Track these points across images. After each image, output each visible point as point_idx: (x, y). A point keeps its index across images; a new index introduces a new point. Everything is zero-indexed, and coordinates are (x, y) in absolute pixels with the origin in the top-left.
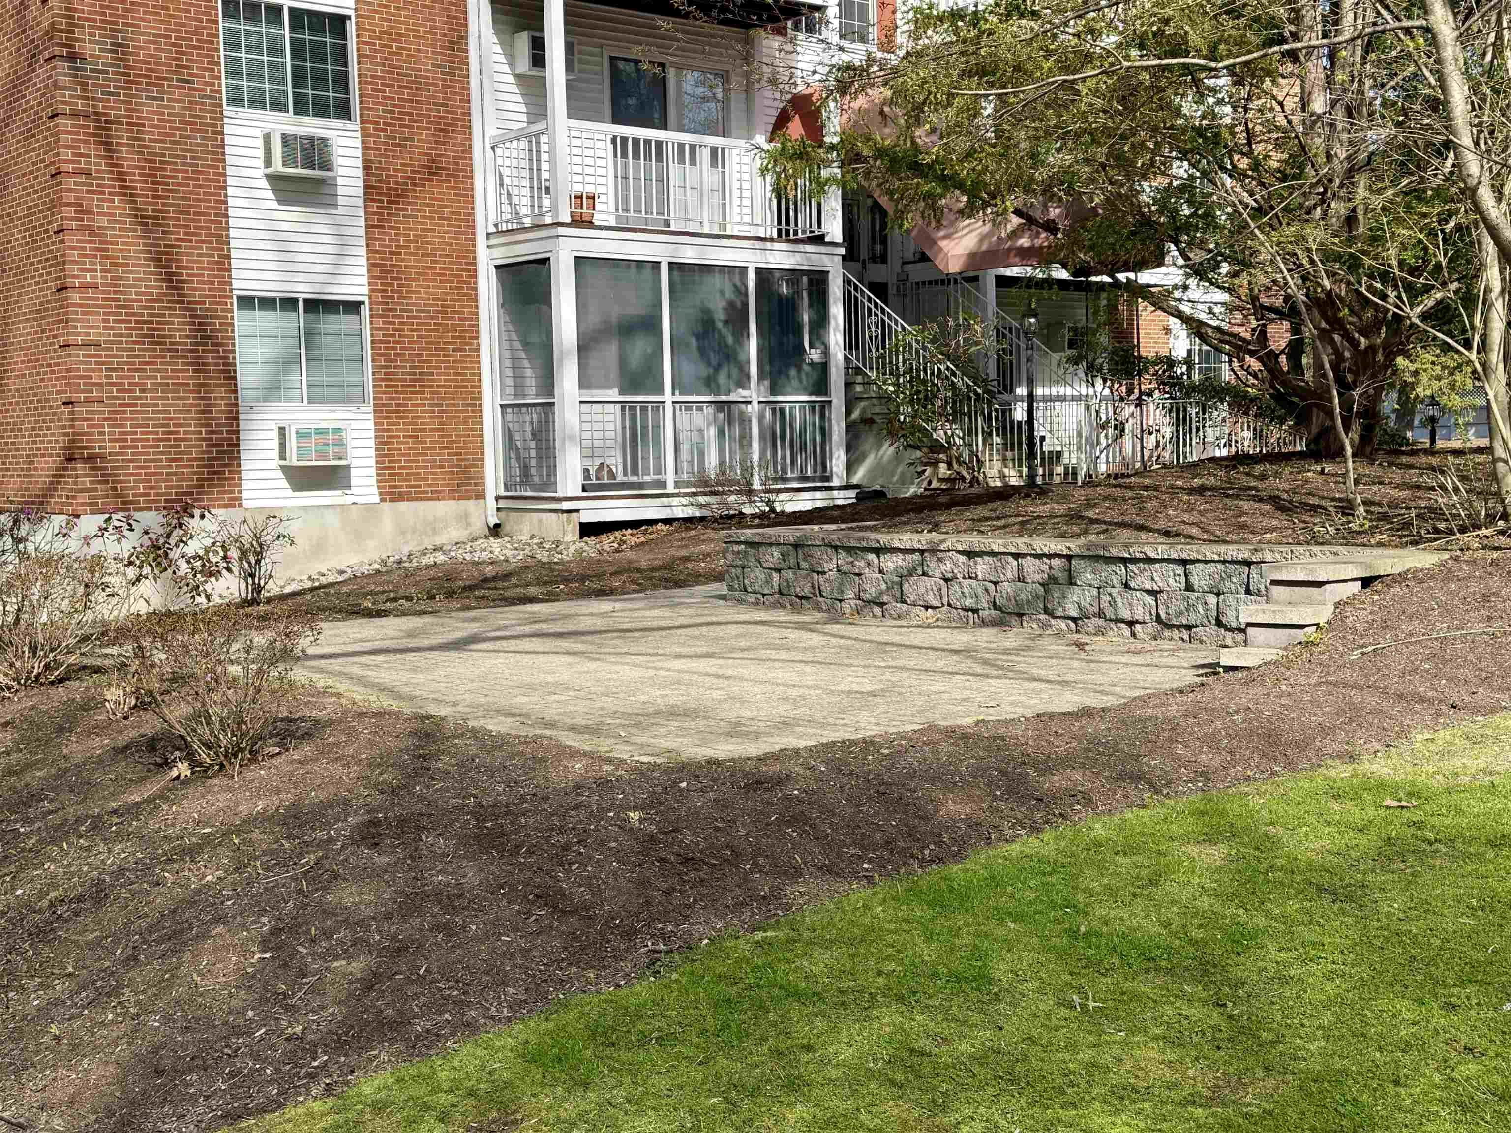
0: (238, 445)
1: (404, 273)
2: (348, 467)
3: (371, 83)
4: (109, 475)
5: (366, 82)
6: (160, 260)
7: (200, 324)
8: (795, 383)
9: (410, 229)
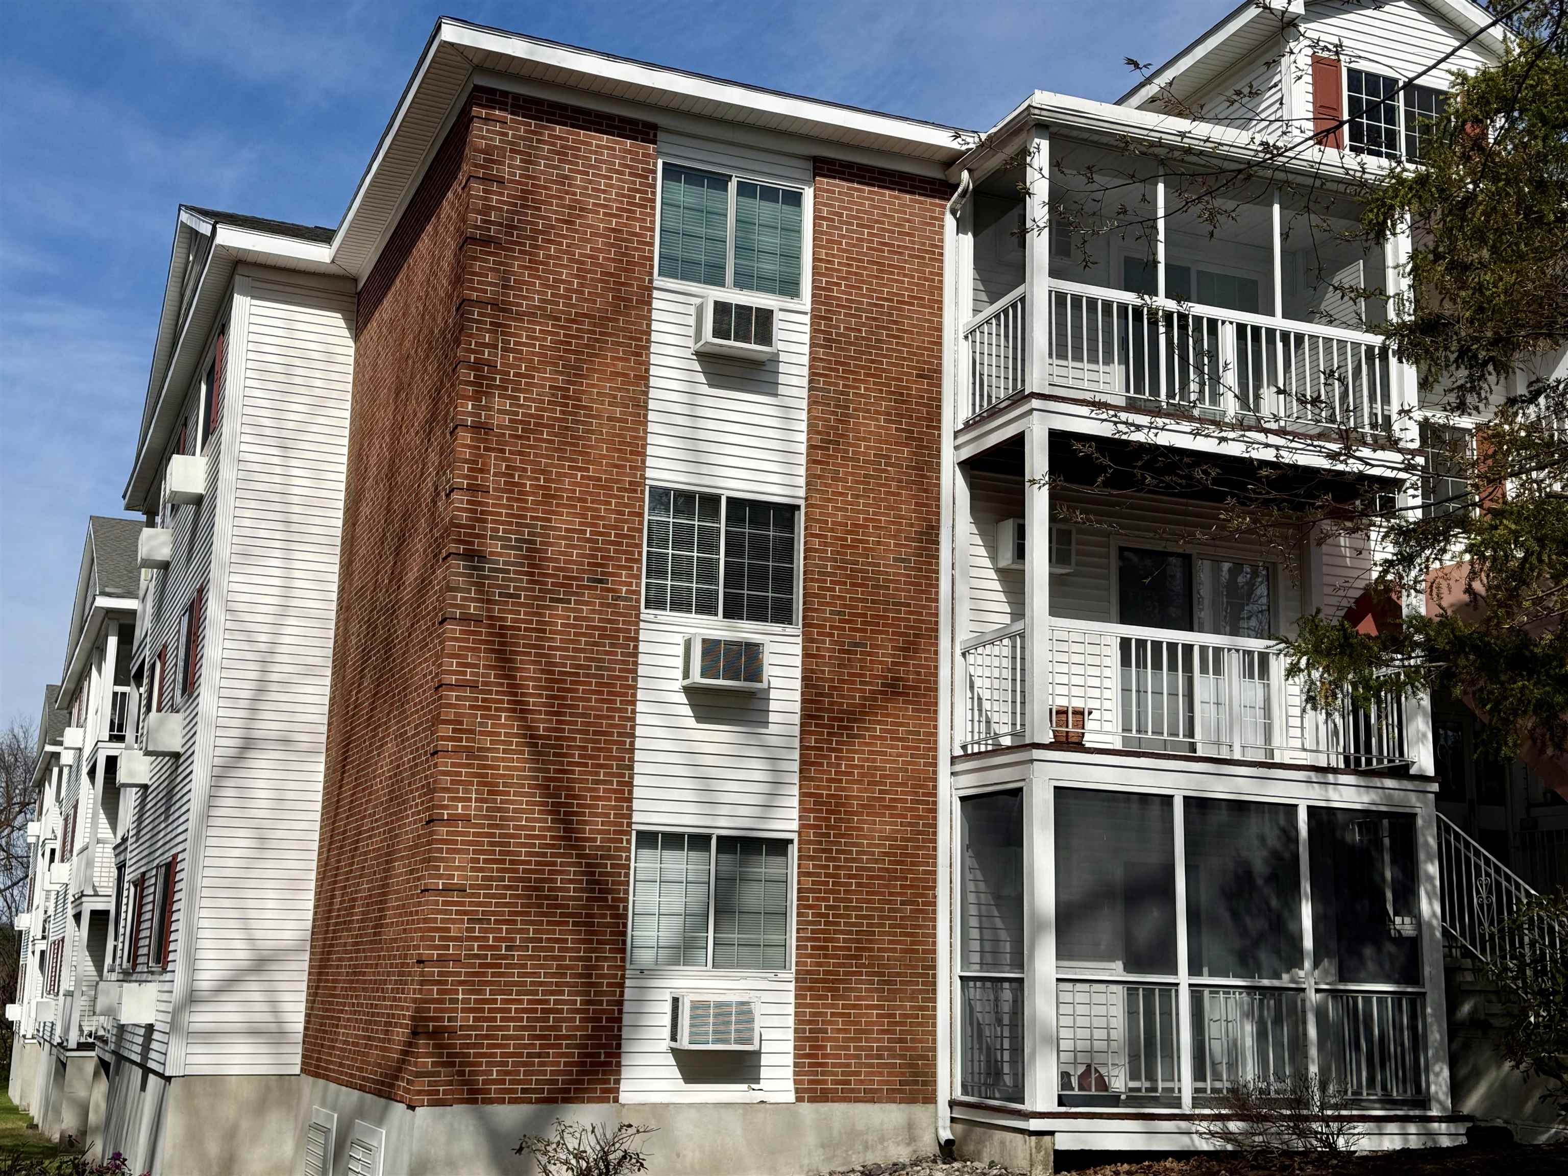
0: (620, 1020)
1: (843, 805)
2: (757, 1054)
3: (818, 581)
4: (456, 1055)
5: (812, 580)
6: (548, 787)
7: (588, 865)
8: (1371, 966)
9: (855, 752)
